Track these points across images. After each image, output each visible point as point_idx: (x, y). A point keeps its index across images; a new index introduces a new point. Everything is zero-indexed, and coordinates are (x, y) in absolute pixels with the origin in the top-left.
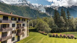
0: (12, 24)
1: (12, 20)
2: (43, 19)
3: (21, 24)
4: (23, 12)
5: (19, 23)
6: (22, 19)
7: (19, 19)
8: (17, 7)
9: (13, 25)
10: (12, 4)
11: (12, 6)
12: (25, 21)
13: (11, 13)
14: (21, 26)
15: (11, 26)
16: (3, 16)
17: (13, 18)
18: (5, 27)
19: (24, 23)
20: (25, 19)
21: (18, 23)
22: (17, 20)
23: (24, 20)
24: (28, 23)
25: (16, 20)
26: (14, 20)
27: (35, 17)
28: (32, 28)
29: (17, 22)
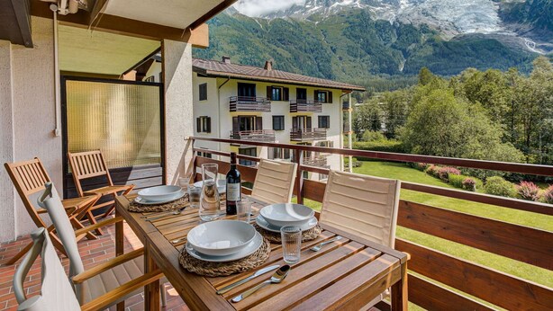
0: (273, 117)
1: (270, 97)
2: (460, 86)
3: (309, 119)
4: (329, 51)
5: (299, 113)
6: (316, 93)
7: (302, 94)
8: (298, 25)
9: (278, 123)
10: (271, 14)
11: (274, 23)
12: (331, 101)
13: (266, 68)
14: (309, 126)
15: (267, 125)
16: (239, 84)
17: (272, 88)
18: (249, 128)
19: (326, 109)
20: (330, 93)
21: (295, 114)
22: (293, 96)
23: (325, 95)
24: (350, 110)
25: (287, 99)
26: (280, 100)
27: (406, 71)
28: (376, 144)
29: (293, 109)
